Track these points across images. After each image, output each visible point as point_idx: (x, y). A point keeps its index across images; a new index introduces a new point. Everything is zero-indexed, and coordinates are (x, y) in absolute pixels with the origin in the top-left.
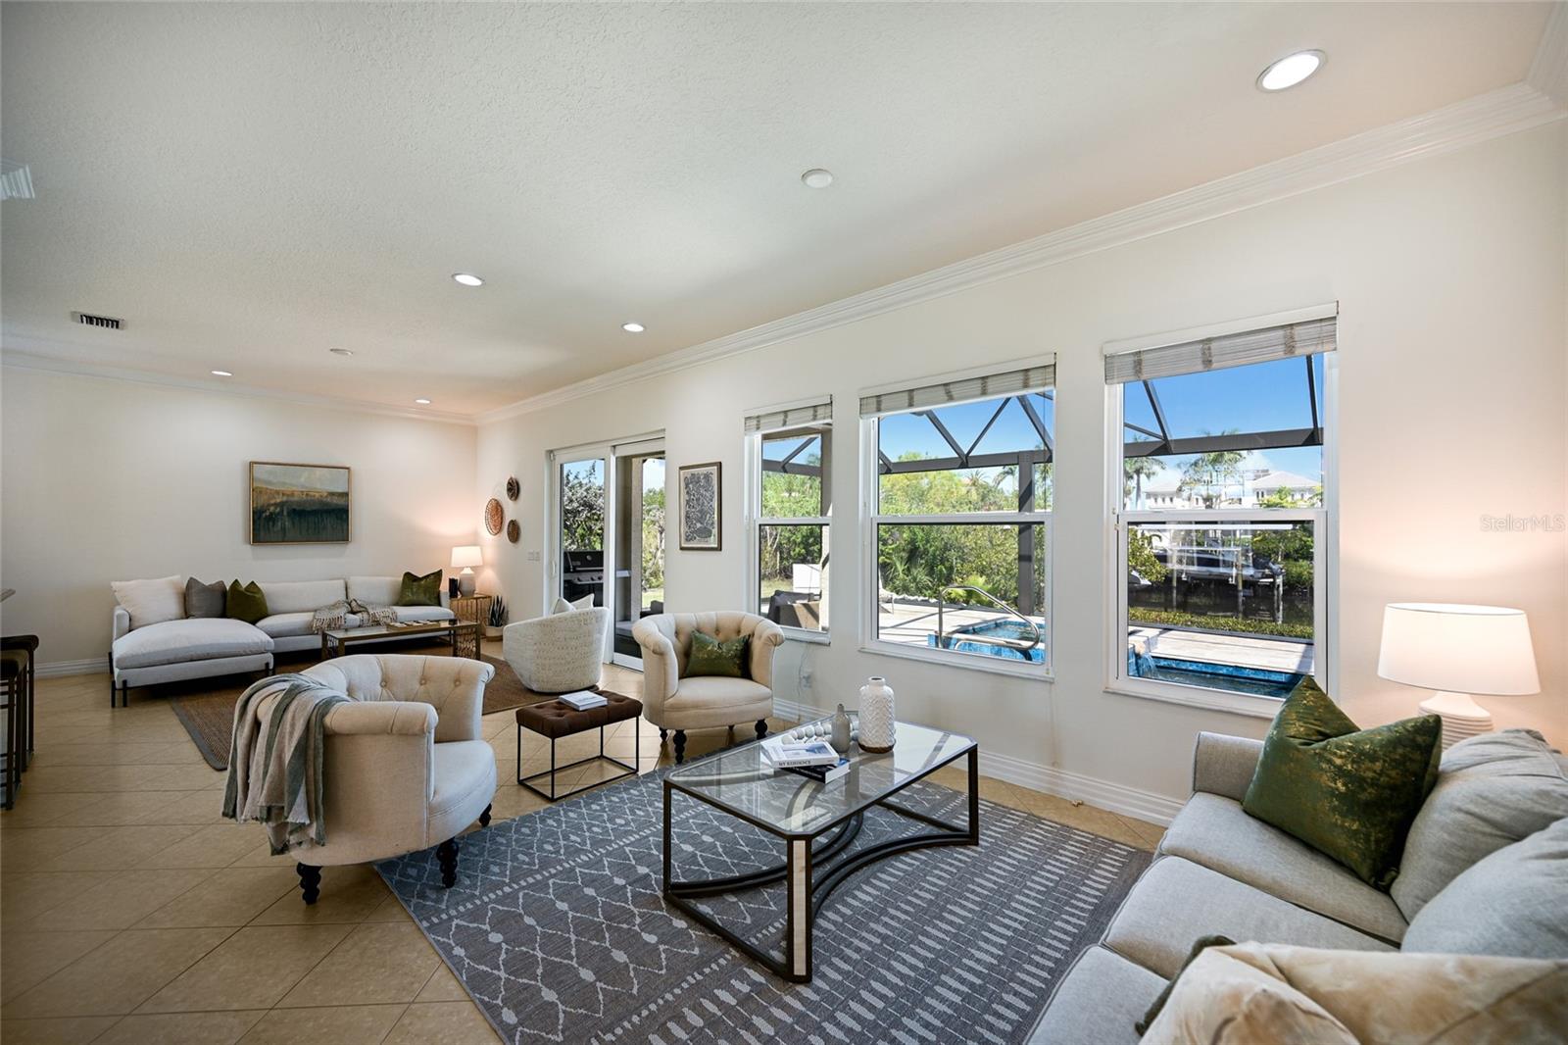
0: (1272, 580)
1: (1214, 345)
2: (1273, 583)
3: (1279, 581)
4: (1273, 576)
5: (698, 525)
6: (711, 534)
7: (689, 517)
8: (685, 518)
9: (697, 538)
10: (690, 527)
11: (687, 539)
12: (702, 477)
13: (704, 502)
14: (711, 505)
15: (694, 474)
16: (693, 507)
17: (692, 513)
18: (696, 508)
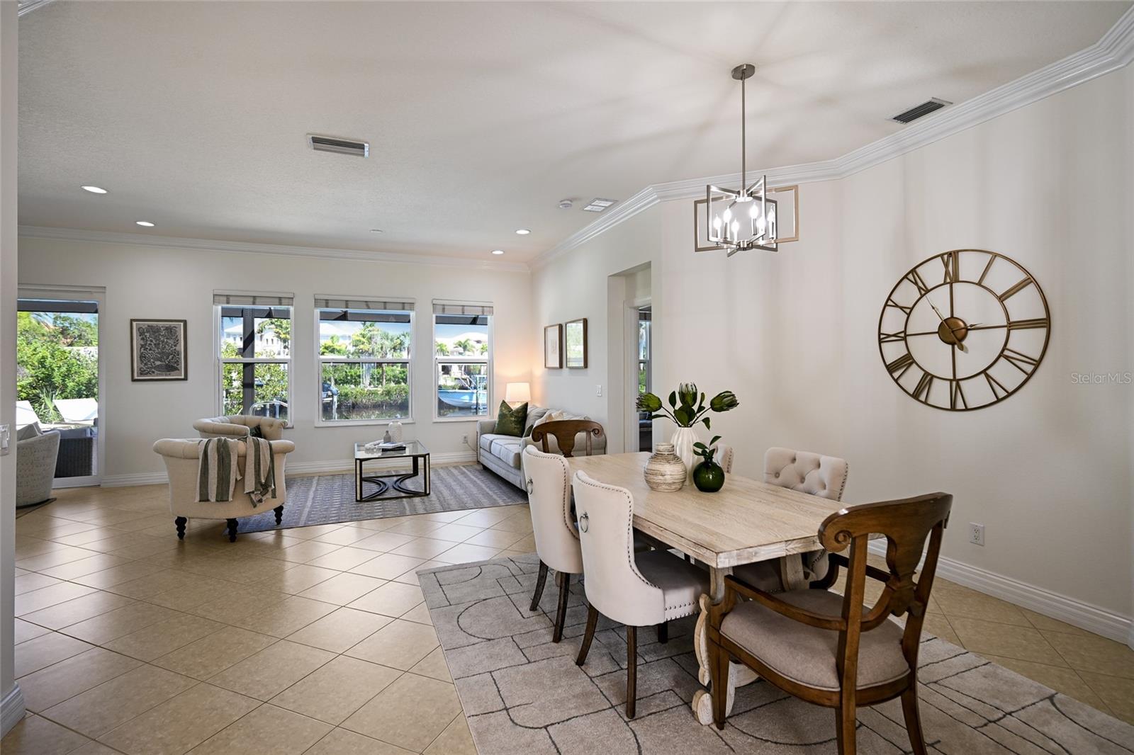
0: (331, 399)
1: (465, 308)
2: (332, 401)
3: (335, 398)
4: (332, 396)
5: (158, 363)
6: (176, 369)
7: (145, 357)
8: (140, 357)
9: (156, 372)
10: (146, 364)
11: (142, 373)
12: (162, 329)
13: (165, 347)
14: (175, 350)
15: (152, 326)
16: (150, 350)
17: (149, 354)
18: (154, 351)
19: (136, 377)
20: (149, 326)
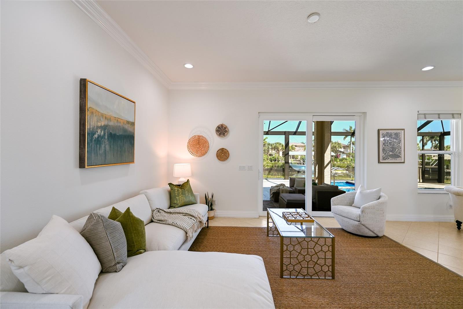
5: (391, 153)
6: (399, 157)
7: (385, 150)
8: (383, 150)
9: (390, 158)
10: (385, 154)
11: (384, 159)
12: (393, 134)
13: (394, 144)
14: (399, 146)
15: (388, 133)
16: (387, 146)
17: (387, 148)
18: (389, 146)
19: (381, 161)
20: (387, 133)
